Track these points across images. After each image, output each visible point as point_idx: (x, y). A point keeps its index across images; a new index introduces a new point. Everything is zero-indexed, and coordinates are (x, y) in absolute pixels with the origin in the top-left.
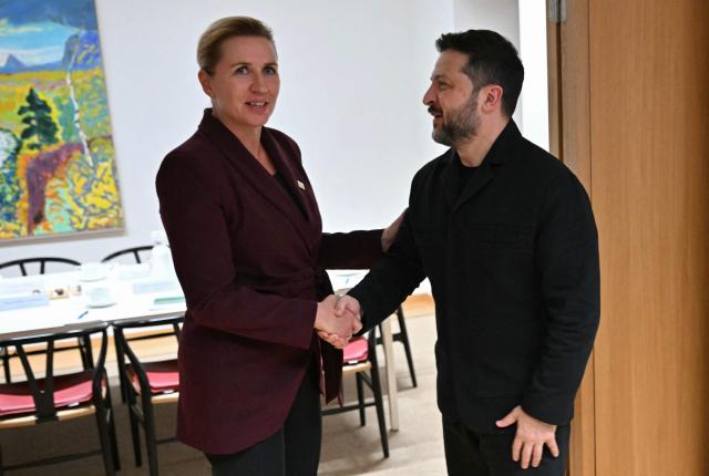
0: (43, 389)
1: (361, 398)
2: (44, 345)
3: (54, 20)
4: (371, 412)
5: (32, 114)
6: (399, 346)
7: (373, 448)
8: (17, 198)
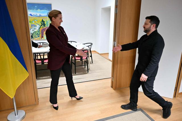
0: (42, 60)
1: (85, 64)
2: (43, 54)
3: (46, 10)
4: (86, 66)
5: (42, 23)
6: (91, 57)
7: (86, 71)
8: (40, 34)
